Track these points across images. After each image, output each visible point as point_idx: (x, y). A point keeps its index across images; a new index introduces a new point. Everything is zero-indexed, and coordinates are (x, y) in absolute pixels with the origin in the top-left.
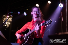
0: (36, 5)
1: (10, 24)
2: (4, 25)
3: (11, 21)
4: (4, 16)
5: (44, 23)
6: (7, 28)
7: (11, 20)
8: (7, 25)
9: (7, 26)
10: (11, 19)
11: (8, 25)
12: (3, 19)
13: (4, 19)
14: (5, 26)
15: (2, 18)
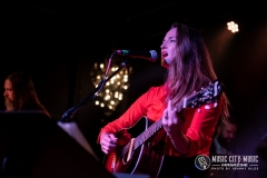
0: (229, 24)
1: (120, 98)
2: (97, 103)
3: (126, 88)
4: (99, 66)
5: (193, 98)
6: (108, 114)
7: (125, 84)
8: (107, 103)
9: (111, 107)
10: (126, 79)
11: (113, 103)
12: (96, 80)
13: (99, 77)
14: (102, 105)
15: (92, 74)
